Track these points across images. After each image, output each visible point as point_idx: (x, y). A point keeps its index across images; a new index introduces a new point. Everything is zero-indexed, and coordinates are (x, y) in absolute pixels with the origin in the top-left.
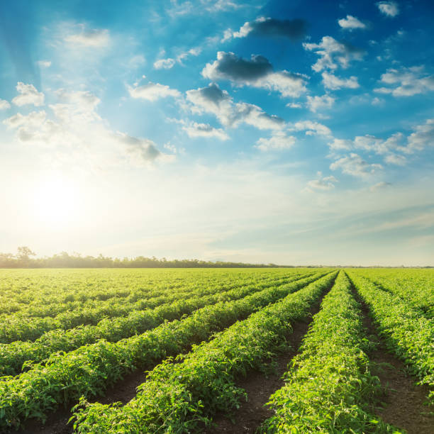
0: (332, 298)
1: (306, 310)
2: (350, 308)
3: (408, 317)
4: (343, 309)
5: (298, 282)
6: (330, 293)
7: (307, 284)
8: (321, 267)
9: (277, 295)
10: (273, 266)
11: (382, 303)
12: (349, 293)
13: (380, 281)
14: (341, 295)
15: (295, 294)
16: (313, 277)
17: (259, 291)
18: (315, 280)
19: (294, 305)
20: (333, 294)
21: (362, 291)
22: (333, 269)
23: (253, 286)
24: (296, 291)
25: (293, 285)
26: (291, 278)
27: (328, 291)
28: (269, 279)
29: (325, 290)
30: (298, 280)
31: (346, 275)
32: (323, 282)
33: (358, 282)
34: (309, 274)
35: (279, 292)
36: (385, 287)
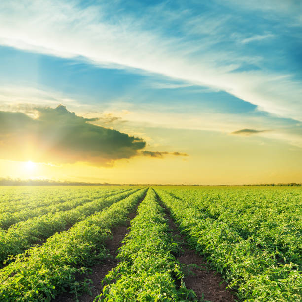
0: (144, 205)
1: (126, 216)
2: (158, 213)
3: (198, 218)
4: (153, 214)
5: (122, 194)
6: (143, 201)
7: (128, 196)
8: (138, 185)
9: (104, 204)
10: (107, 184)
11: (178, 207)
12: (156, 201)
13: (173, 193)
14: (151, 203)
15: (118, 203)
16: (132, 191)
17: (91, 201)
18: (133, 193)
19: (117, 212)
20: (146, 202)
21: (164, 199)
22: (145, 186)
23: (87, 198)
24: (119, 200)
25: (118, 196)
26: (117, 192)
27: (142, 200)
28: (101, 193)
29: (140, 200)
30: (122, 193)
31: (153, 189)
32: (139, 194)
33: (161, 194)
34: (130, 189)
35: (106, 202)
36: (177, 196)
